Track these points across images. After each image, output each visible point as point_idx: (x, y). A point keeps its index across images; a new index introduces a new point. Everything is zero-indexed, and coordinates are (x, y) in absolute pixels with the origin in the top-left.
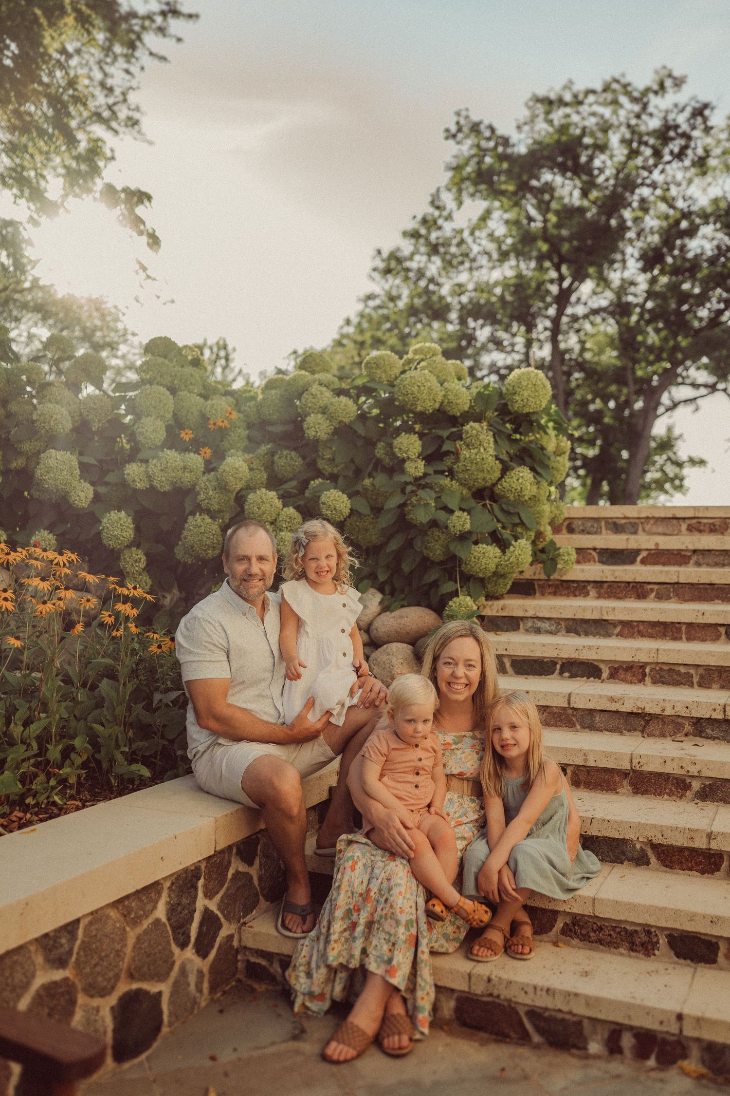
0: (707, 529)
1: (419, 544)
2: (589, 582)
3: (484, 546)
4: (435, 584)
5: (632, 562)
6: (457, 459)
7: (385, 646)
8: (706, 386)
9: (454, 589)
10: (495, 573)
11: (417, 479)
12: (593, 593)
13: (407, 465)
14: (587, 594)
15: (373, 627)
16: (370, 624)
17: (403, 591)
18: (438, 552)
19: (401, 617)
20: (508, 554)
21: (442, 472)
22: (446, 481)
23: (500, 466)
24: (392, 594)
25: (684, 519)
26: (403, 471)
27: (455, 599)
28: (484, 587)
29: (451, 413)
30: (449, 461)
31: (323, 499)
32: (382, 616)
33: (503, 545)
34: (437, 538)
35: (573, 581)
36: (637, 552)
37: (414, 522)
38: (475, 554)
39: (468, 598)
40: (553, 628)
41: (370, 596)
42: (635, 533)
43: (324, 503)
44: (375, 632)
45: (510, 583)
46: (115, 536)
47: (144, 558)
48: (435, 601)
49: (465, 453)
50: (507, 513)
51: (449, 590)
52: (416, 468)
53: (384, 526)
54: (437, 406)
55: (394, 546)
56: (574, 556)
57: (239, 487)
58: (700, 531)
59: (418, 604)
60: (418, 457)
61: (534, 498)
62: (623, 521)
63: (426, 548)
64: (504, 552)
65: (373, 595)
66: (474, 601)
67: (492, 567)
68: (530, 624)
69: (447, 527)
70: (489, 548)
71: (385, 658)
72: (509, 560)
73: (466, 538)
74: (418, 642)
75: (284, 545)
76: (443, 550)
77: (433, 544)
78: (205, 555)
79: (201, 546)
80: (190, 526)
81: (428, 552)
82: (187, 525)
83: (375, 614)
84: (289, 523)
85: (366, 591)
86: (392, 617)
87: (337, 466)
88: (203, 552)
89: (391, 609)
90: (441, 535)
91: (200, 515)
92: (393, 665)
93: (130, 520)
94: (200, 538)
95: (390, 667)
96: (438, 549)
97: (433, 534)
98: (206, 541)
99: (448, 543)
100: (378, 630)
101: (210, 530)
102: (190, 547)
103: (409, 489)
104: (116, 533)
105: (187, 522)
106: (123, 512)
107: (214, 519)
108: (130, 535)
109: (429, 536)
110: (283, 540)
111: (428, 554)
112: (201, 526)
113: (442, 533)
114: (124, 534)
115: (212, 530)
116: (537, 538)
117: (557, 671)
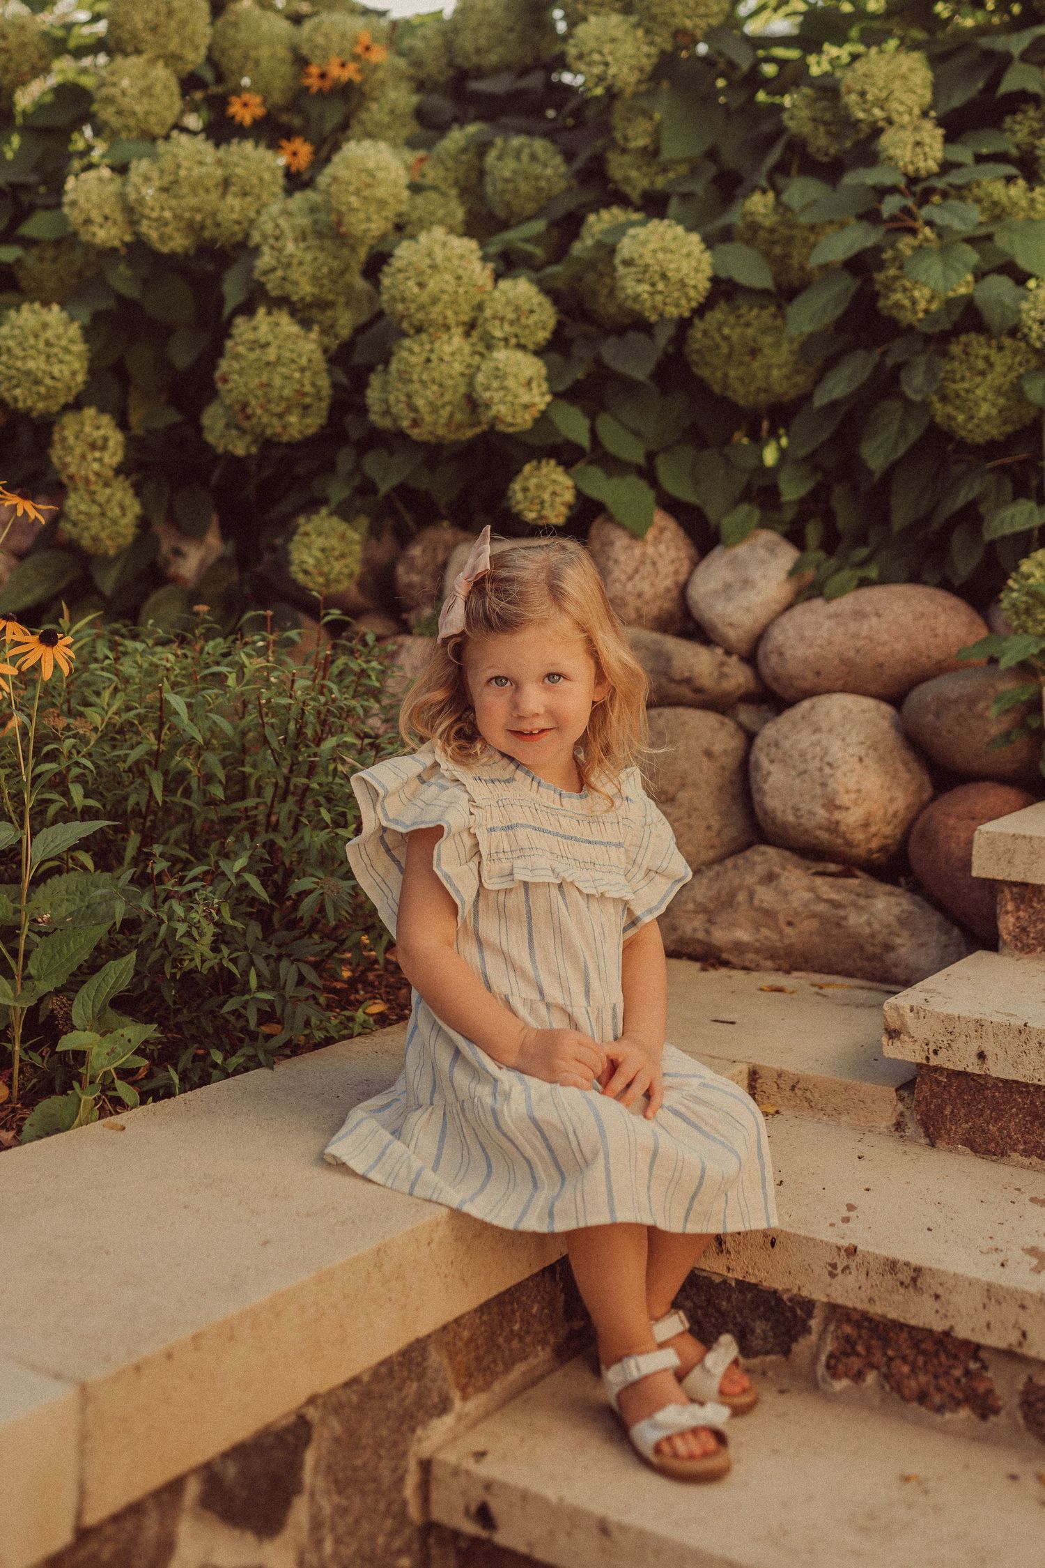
1: (919, 379)
4: (970, 513)
7: (804, 705)
11: (918, 178)
13: (887, 139)
15: (768, 646)
16: (760, 637)
17: (861, 539)
18: (985, 409)
19: (859, 615)
21: (1000, 158)
24: (830, 544)
26: (873, 157)
27: (1040, 555)
31: (626, 247)
32: (799, 610)
37: (906, 317)
41: (762, 553)
43: (629, 262)
44: (774, 659)
46: (28, 373)
47: (116, 439)
48: (964, 565)
51: (1020, 525)
53: (808, 329)
55: (836, 388)
57: (378, 226)
59: (915, 578)
60: (925, 114)
63: (944, 399)
65: (771, 550)
69: (1014, 331)
71: (805, 739)
74: (915, 695)
75: (503, 388)
76: (1001, 401)
77: (966, 385)
78: (279, 430)
79: (269, 402)
80: (237, 344)
81: (950, 410)
82: (229, 344)
83: (776, 607)
84: (512, 323)
85: (743, 536)
86: (830, 617)
87: (665, 170)
88: (275, 421)
89: (827, 591)
90: (995, 356)
91: (269, 313)
92: (830, 765)
93: (74, 330)
94: (264, 378)
95: (821, 769)
96: (985, 399)
97: (967, 354)
98: (282, 388)
99: (1020, 377)
100: (781, 654)
101: (294, 356)
102: (237, 407)
103: (891, 205)
104: (31, 364)
105: (230, 336)
106: (56, 308)
107: (306, 324)
108: (74, 373)
109: (952, 358)
110: (499, 374)
111: (950, 417)
112: (267, 344)
113: (1001, 348)
114: (56, 370)
115: (300, 356)
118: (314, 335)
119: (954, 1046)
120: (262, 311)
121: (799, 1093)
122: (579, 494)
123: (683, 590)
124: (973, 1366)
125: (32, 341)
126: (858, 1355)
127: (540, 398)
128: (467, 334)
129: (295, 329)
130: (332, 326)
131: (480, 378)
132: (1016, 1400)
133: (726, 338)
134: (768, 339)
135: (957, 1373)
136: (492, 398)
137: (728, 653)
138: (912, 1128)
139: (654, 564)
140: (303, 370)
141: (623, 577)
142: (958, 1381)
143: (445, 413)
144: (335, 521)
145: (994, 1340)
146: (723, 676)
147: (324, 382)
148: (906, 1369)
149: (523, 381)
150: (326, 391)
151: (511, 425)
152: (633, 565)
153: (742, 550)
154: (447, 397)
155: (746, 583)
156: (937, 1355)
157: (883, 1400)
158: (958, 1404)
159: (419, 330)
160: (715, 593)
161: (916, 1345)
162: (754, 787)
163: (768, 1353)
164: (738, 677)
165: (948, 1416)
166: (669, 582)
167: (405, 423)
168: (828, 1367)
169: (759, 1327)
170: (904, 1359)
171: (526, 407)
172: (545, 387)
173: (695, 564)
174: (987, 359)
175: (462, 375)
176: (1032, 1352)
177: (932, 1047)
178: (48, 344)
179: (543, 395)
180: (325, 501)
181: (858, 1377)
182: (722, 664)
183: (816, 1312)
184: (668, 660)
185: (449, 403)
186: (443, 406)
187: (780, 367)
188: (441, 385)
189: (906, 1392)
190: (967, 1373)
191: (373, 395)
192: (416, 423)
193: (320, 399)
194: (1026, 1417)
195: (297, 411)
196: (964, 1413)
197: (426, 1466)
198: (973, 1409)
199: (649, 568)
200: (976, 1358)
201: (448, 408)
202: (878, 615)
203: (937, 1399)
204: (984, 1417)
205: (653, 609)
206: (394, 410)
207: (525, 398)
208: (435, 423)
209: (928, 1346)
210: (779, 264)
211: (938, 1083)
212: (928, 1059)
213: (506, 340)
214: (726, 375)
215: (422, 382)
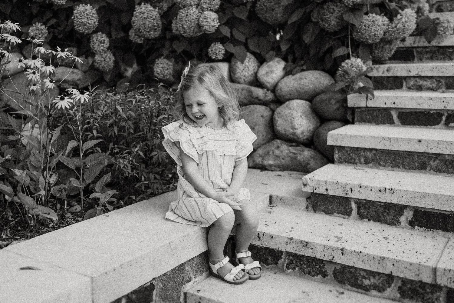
1: (315, 16)
3: (374, 15)
4: (330, 50)
7: (287, 103)
9: (346, 52)
10: (382, 40)
15: (278, 88)
16: (276, 85)
17: (302, 59)
18: (333, 22)
19: (301, 79)
20: (395, 21)
24: (294, 61)
27: (347, 61)
28: (371, 53)
32: (285, 78)
33: (391, 15)
34: (332, 11)
38: (366, 22)
39: (359, 60)
40: (434, 85)
41: (276, 63)
44: (279, 91)
45: (395, 49)
46: (82, 23)
47: (107, 40)
48: (328, 65)
51: (342, 53)
55: (294, 19)
59: (316, 69)
63: (322, 20)
65: (278, 62)
66: (364, 63)
67: (380, 33)
68: (412, 83)
70: (378, 17)
71: (287, 112)
72: (396, 27)
73: (358, 9)
74: (315, 100)
75: (207, 22)
76: (337, 20)
77: (328, 16)
78: (148, 36)
79: (145, 28)
80: (136, 13)
81: (324, 23)
82: (134, 13)
83: (280, 78)
84: (209, 4)
85: (271, 59)
86: (293, 79)
88: (147, 33)
89: (293, 73)
90: (335, 8)
91: (145, 4)
92: (293, 118)
93: (94, 11)
94: (144, 22)
95: (291, 119)
96: (333, 20)
97: (328, 8)
98: (149, 25)
99: (342, 14)
100: (281, 90)
101: (151, 16)
102: (137, 30)
104: (83, 20)
105: (135, 11)
106: (89, 5)
107: (154, 7)
108: (95, 22)
109: (324, 9)
110: (206, 18)
111: (324, 25)
112: (144, 13)
113: (337, 6)
114: (90, 21)
115: (153, 16)
116: (419, 11)
117: (443, 122)
118: (157, 10)
119: (320, 187)
120: (143, 4)
121: (282, 201)
122: (226, 51)
123: (256, 74)
124: (321, 265)
125: (83, 14)
126: (294, 264)
127: (216, 24)
128: (197, 8)
129: (152, 8)
130: (162, 7)
131: (201, 19)
132: (332, 273)
133: (265, 6)
134: (277, 6)
135: (318, 267)
136: (204, 24)
137: (268, 90)
138: (310, 208)
139: (248, 68)
140: (154, 19)
141: (240, 71)
142: (318, 268)
143: (192, 29)
144: (165, 60)
145: (326, 259)
146: (266, 96)
147: (160, 22)
148: (305, 266)
149: (212, 19)
150: (160, 25)
151: (209, 31)
152: (243, 68)
153: (271, 63)
154: (192, 25)
155: (272, 72)
156: (312, 263)
157: (300, 274)
158: (318, 274)
159: (184, 7)
160: (264, 75)
161: (308, 261)
162: (274, 125)
163: (272, 264)
164: (270, 96)
165: (316, 277)
166: (252, 72)
167: (182, 32)
168: (286, 267)
169: (270, 258)
170: (305, 264)
171: (213, 26)
172: (218, 21)
173: (259, 67)
174: (333, 9)
175: (196, 18)
176: (335, 261)
177: (314, 188)
178: (87, 15)
179: (218, 23)
180: (162, 55)
181: (294, 269)
182: (266, 93)
183: (283, 254)
184: (252, 93)
185: (193, 26)
186: (191, 27)
187: (280, 14)
188: (191, 22)
189: (305, 272)
190: (320, 267)
191: (173, 25)
192: (185, 32)
193: (159, 27)
194: (334, 277)
195: (153, 30)
196: (320, 276)
197: (185, 294)
198: (322, 275)
199: (247, 68)
200: (322, 263)
201: (193, 28)
202: (306, 79)
203: (313, 273)
204: (324, 277)
205: (248, 80)
206: (179, 29)
207: (213, 24)
208: (190, 32)
209: (311, 261)
211: (317, 197)
212: (313, 191)
213: (207, 8)
214: (266, 16)
215: (185, 21)
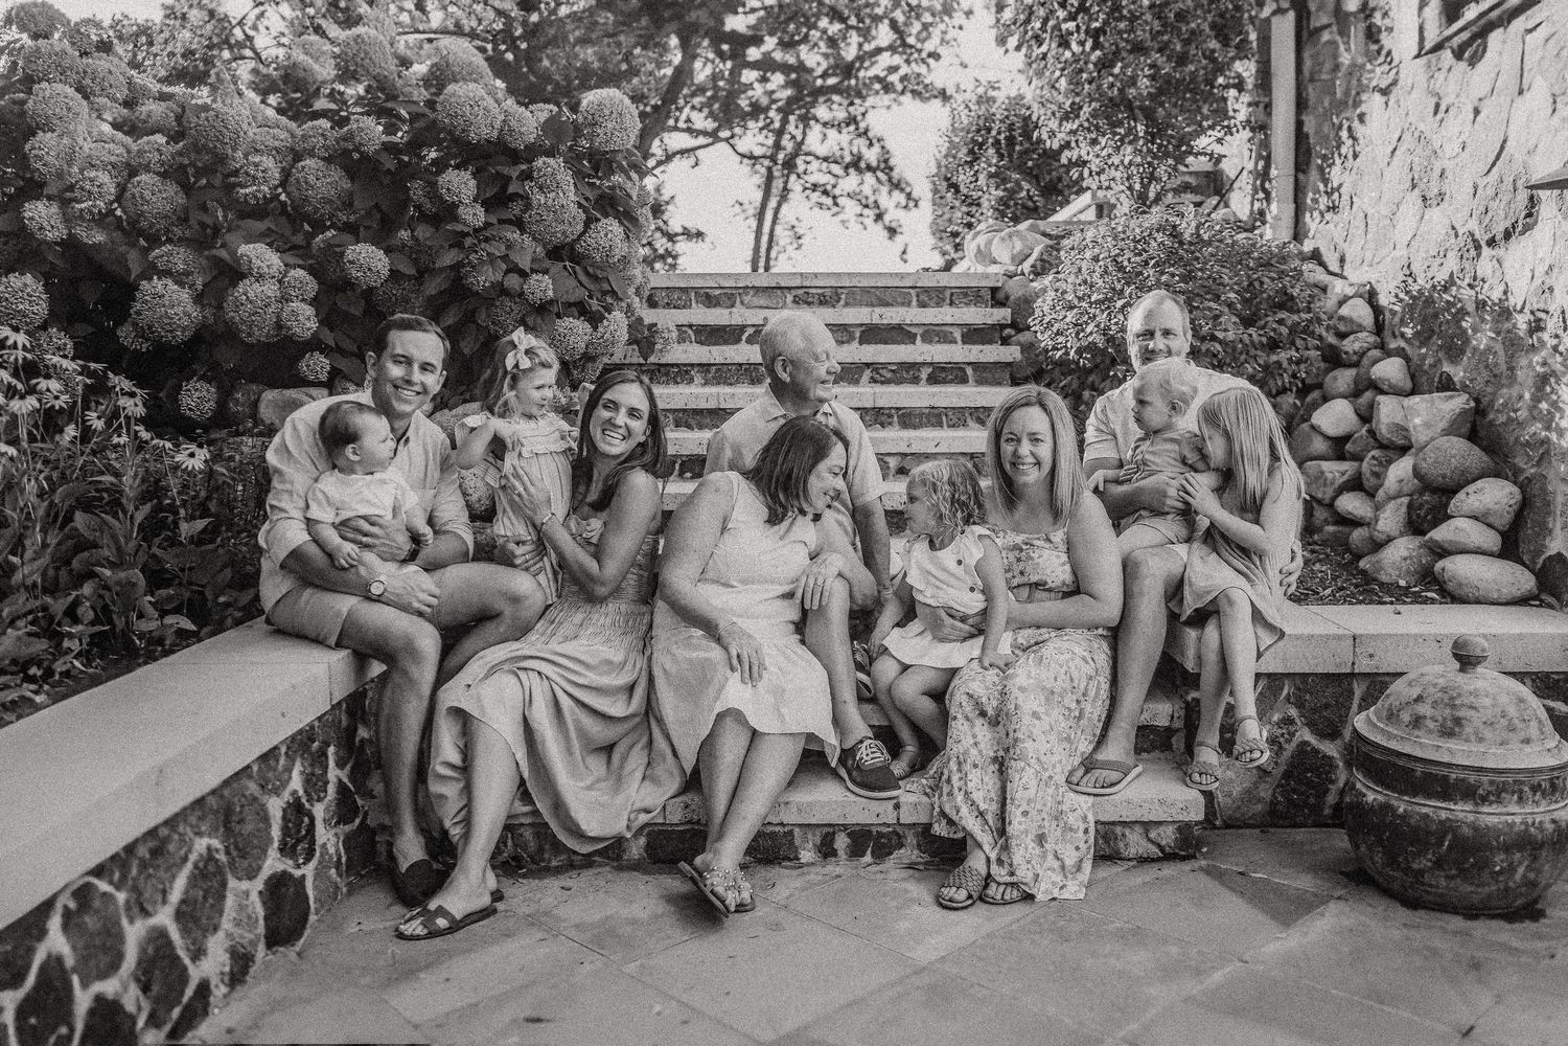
0: (816, 300)
1: (484, 316)
2: (692, 365)
3: (571, 319)
5: (738, 341)
6: (528, 206)
8: (705, 133)
10: (584, 355)
11: (476, 231)
12: (698, 379)
13: (461, 210)
14: (691, 380)
20: (601, 329)
21: (510, 222)
22: (513, 235)
23: (584, 216)
25: (789, 288)
26: (456, 219)
29: (513, 146)
30: (516, 208)
31: (350, 255)
33: (595, 320)
34: (506, 310)
35: (672, 365)
36: (743, 328)
37: (475, 288)
38: (559, 329)
42: (733, 306)
43: (351, 262)
49: (538, 198)
50: (595, 278)
52: (474, 215)
53: (431, 292)
54: (495, 134)
55: (449, 320)
56: (675, 335)
58: (809, 304)
60: (475, 200)
61: (625, 260)
62: (717, 292)
63: (493, 323)
64: (595, 328)
67: (581, 346)
69: (522, 295)
70: (577, 322)
72: (602, 337)
73: (546, 310)
75: (296, 320)
78: (170, 338)
79: (165, 325)
82: (138, 295)
87: (354, 213)
88: (168, 334)
91: (161, 279)
94: (163, 313)
102: (147, 327)
103: (468, 242)
105: (138, 290)
107: (181, 284)
110: (294, 314)
112: (163, 295)
115: (181, 301)
116: (629, 311)
117: (676, 472)
118: (186, 290)
120: (156, 278)
122: (332, 367)
127: (313, 325)
129: (176, 287)
130: (194, 284)
131: (284, 315)
136: (290, 324)
143: (265, 331)
144: (202, 383)
149: (306, 317)
151: (300, 336)
154: (267, 323)
167: (243, 335)
171: (308, 329)
172: (315, 319)
175: (275, 313)
179: (315, 322)
180: (194, 373)
185: (268, 327)
186: (265, 328)
192: (249, 335)
193: (192, 323)
195: (180, 329)
201: (267, 329)
207: (307, 325)
208: (259, 335)
210: (416, 262)
213: (296, 297)
